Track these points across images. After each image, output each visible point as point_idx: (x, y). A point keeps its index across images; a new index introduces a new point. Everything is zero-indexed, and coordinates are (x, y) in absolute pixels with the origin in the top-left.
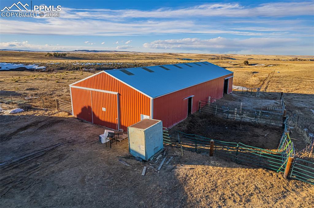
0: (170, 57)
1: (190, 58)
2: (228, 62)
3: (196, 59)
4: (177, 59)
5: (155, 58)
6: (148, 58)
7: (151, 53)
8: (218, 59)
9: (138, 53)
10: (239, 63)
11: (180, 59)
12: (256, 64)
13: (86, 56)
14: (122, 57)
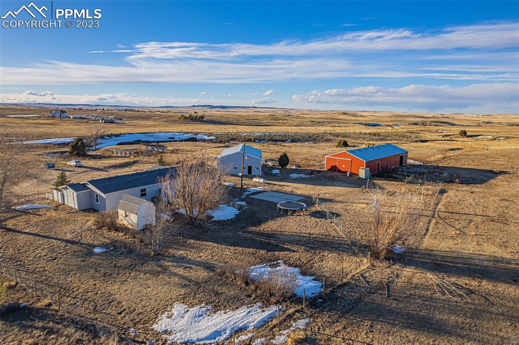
0: (346, 122)
1: (378, 123)
2: (437, 130)
3: (387, 124)
4: (358, 124)
5: (324, 122)
6: (314, 123)
7: (311, 110)
8: (424, 124)
9: (291, 111)
10: (453, 133)
11: (362, 124)
12: (479, 136)
13: (229, 120)
14: (278, 121)
